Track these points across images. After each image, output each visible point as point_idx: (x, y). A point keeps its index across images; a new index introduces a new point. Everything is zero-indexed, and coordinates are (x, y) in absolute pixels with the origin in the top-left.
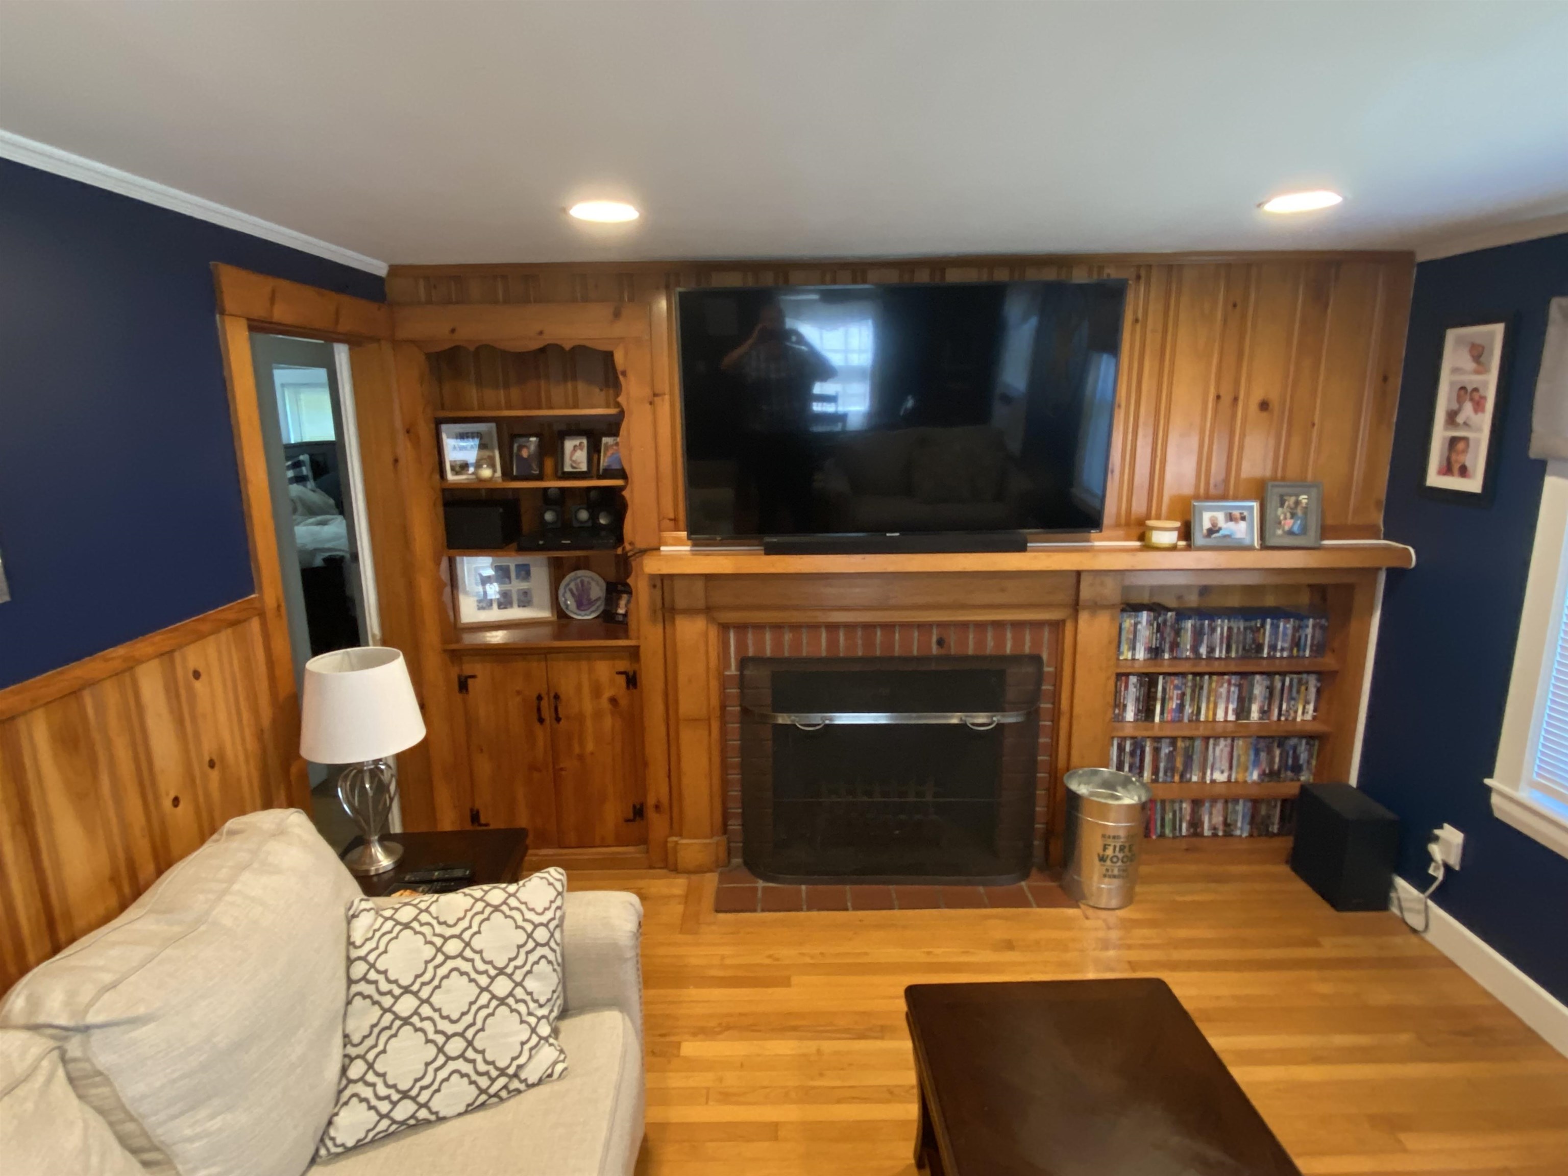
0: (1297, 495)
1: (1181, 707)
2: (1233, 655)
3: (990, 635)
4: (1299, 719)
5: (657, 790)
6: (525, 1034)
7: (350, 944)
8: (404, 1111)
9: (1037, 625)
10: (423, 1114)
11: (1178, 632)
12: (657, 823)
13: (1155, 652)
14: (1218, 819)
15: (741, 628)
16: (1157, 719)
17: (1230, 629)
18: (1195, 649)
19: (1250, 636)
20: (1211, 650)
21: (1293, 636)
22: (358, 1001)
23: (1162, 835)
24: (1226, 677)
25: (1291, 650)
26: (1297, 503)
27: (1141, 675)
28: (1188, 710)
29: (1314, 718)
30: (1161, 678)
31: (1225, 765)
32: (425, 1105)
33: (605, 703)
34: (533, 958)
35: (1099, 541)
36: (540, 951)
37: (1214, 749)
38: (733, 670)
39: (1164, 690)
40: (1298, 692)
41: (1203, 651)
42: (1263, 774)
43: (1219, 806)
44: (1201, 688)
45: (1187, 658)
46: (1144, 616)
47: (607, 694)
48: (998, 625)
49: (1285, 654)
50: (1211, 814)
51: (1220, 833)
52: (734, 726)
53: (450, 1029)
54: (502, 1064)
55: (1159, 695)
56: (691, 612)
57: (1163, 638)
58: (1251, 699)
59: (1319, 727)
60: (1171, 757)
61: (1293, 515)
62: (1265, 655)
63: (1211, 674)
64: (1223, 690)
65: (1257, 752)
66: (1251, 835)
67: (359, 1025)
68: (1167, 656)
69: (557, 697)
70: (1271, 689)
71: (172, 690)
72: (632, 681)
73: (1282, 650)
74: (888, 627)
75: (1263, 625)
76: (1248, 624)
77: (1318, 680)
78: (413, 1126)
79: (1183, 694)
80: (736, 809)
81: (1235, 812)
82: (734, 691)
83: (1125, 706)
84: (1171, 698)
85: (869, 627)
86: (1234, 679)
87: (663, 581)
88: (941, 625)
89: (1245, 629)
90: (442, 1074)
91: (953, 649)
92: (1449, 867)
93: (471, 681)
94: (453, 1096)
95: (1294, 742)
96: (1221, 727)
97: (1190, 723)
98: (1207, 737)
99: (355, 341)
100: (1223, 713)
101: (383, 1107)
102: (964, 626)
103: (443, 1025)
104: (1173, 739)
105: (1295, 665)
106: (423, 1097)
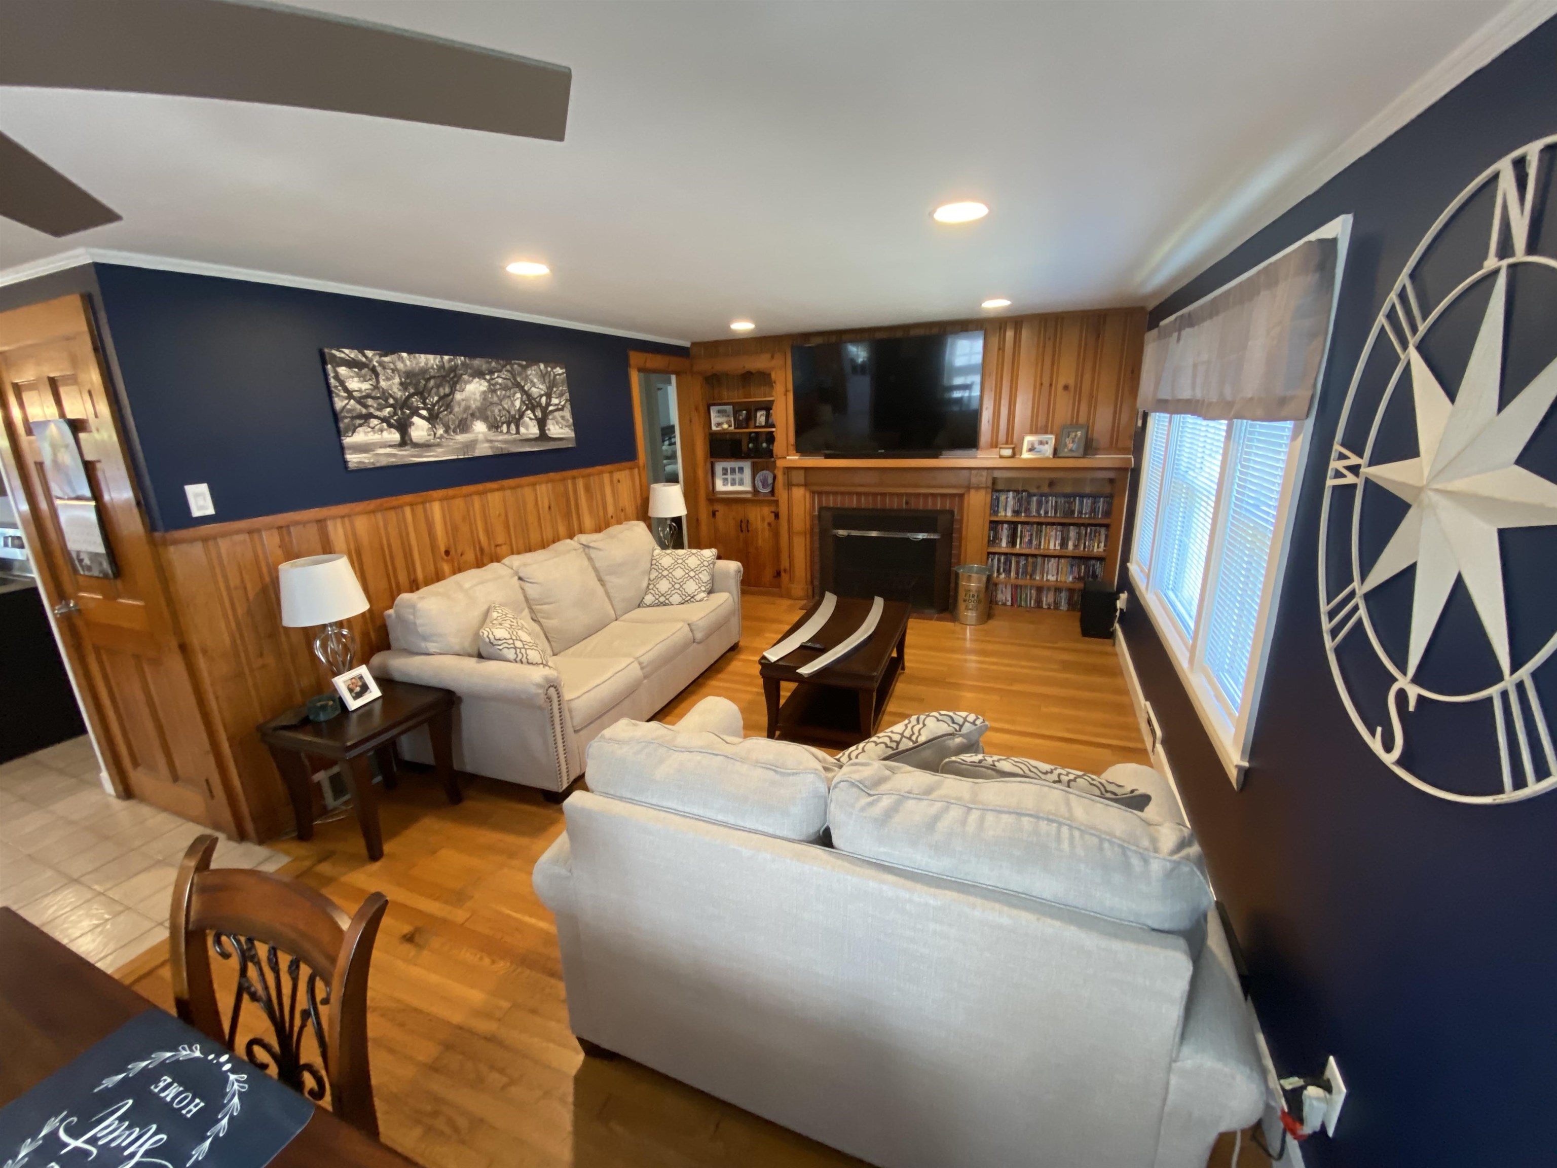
1: (1030, 541)
2: (1058, 515)
3: (930, 500)
4: (1095, 550)
5: (785, 563)
6: (697, 587)
7: (653, 556)
8: (662, 599)
9: (954, 495)
10: (667, 601)
11: (1029, 503)
12: (785, 577)
13: (1016, 512)
14: (1051, 600)
15: (820, 493)
16: (1018, 545)
17: (1056, 502)
18: (1038, 511)
19: (1067, 505)
20: (1046, 513)
21: (1091, 507)
22: (653, 570)
23: (1020, 606)
24: (1055, 527)
25: (1091, 514)
26: (1076, 436)
27: (1009, 523)
28: (1034, 542)
29: (1104, 550)
30: (1019, 526)
31: (1055, 572)
32: (668, 599)
33: (766, 524)
34: (702, 569)
35: (980, 454)
36: (704, 568)
37: (1048, 564)
38: (816, 513)
39: (1021, 532)
40: (1095, 536)
41: (1042, 512)
42: (1075, 578)
43: (1052, 593)
44: (1041, 531)
45: (1034, 516)
46: (1011, 494)
47: (768, 521)
48: (934, 495)
49: (1087, 516)
50: (1047, 597)
51: (1052, 607)
52: (816, 538)
53: (676, 581)
54: (689, 593)
55: (1019, 534)
56: (798, 485)
57: (1021, 505)
58: (1068, 539)
59: (1103, 554)
60: (1025, 566)
61: (1073, 442)
62: (1076, 516)
63: (1047, 524)
64: (1053, 533)
65: (1072, 566)
66: (1068, 610)
67: (652, 577)
68: (1023, 515)
69: (748, 521)
70: (1079, 534)
71: (612, 481)
72: (777, 516)
73: (1086, 514)
74: (883, 495)
75: (1074, 500)
76: (1066, 500)
77: (1106, 530)
78: (665, 605)
79: (1031, 535)
80: (817, 575)
81: (1061, 599)
82: (816, 522)
83: (1001, 539)
84: (1025, 536)
85: (875, 495)
86: (1059, 528)
87: (788, 470)
88: (907, 495)
89: (1065, 502)
90: (673, 592)
91: (913, 506)
92: (1121, 610)
93: (717, 513)
94: (676, 599)
95: (1093, 562)
96: (1052, 551)
97: (1036, 548)
98: (1044, 556)
99: (677, 374)
100: (1053, 544)
101: (657, 597)
102: (918, 495)
103: (674, 580)
104: (1027, 556)
105: (1092, 521)
106: (667, 597)
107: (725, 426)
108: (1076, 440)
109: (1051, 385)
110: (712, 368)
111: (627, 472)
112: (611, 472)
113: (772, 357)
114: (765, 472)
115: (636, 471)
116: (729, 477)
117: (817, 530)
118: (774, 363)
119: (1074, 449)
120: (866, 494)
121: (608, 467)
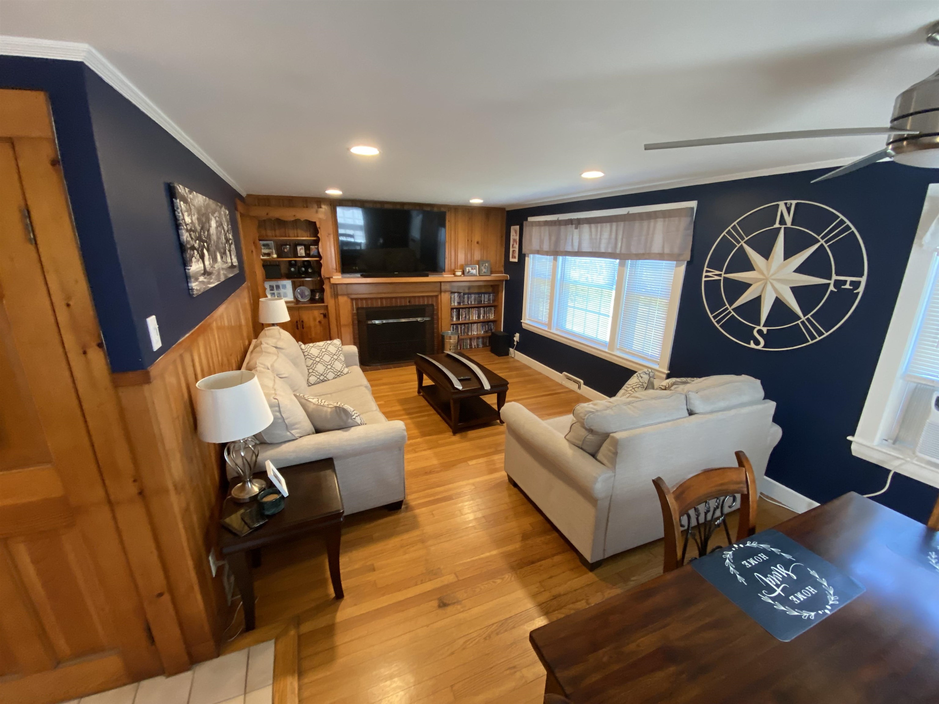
0: (485, 264)
1: (466, 317)
2: (476, 303)
3: (421, 299)
4: (491, 318)
6: (342, 365)
8: (322, 378)
9: (432, 296)
10: (325, 379)
11: (464, 298)
13: (459, 303)
14: (475, 344)
15: (356, 300)
16: (461, 320)
17: (475, 297)
18: (468, 302)
19: (479, 298)
20: (471, 302)
21: (488, 298)
23: (464, 349)
24: (475, 309)
26: (486, 265)
27: (456, 308)
29: (494, 317)
30: (461, 310)
31: (476, 331)
32: (326, 377)
35: (444, 275)
36: (339, 352)
37: (473, 326)
38: (355, 312)
39: (462, 312)
40: (490, 311)
42: (484, 332)
43: (476, 340)
44: (470, 311)
45: (466, 304)
46: (456, 294)
47: (318, 320)
48: (423, 297)
49: (487, 303)
50: (474, 342)
52: (356, 327)
53: (328, 364)
54: (339, 370)
55: (461, 314)
57: (460, 300)
58: (480, 314)
59: (495, 319)
60: (464, 329)
61: (485, 268)
62: (483, 303)
63: (472, 308)
64: (474, 312)
65: (483, 326)
66: (483, 347)
67: (309, 364)
68: (462, 304)
70: (484, 311)
73: (486, 301)
74: (397, 298)
75: (482, 295)
76: (479, 295)
77: (494, 308)
78: (323, 381)
79: (466, 314)
81: (479, 342)
83: (453, 316)
84: (463, 314)
85: (391, 298)
86: (477, 309)
87: (336, 286)
88: (410, 297)
90: (328, 372)
91: (413, 303)
92: (517, 342)
94: (331, 376)
95: (490, 323)
96: (475, 321)
97: (468, 320)
98: (472, 323)
101: (318, 377)
102: (414, 297)
103: (326, 363)
104: (464, 324)
105: (489, 305)
106: (325, 375)
107: (273, 256)
109: (472, 241)
113: (317, 212)
114: (302, 287)
116: (275, 291)
117: (356, 322)
118: (318, 215)
119: (486, 271)
120: (386, 298)
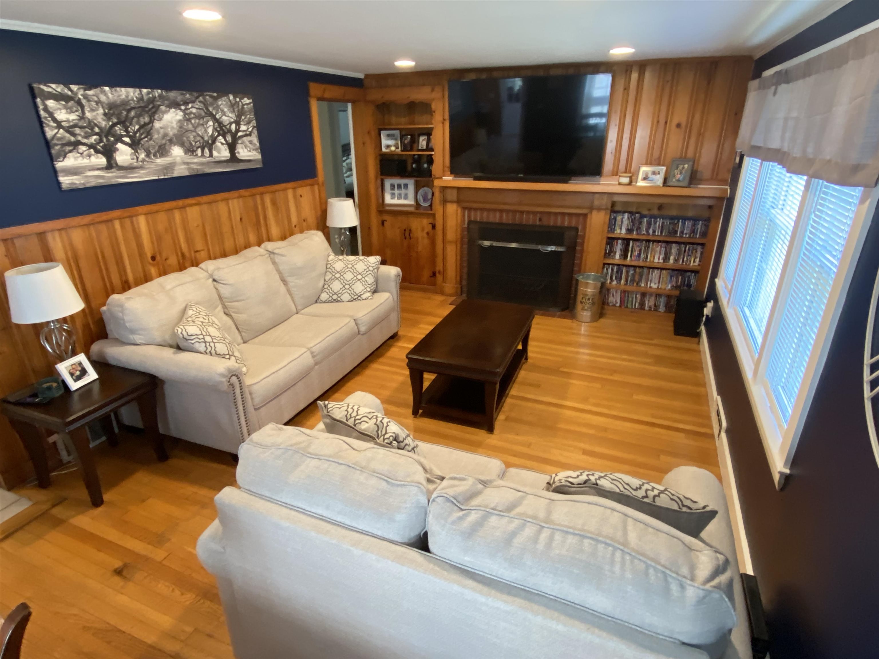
0: (684, 164)
1: (639, 255)
2: (664, 234)
3: (559, 218)
4: (691, 264)
5: (439, 267)
6: (363, 288)
7: (328, 261)
8: (335, 297)
9: (578, 215)
10: (339, 299)
11: (640, 223)
12: (439, 277)
13: (629, 231)
14: (652, 303)
15: (470, 209)
16: (629, 258)
17: (663, 223)
18: (647, 230)
19: (671, 226)
20: (654, 232)
21: (691, 228)
22: (328, 273)
23: (627, 307)
24: (660, 244)
25: (690, 234)
26: (683, 168)
27: (623, 239)
28: (642, 256)
29: (699, 265)
30: (631, 242)
31: (657, 281)
32: (340, 297)
33: (425, 234)
34: (368, 273)
35: (604, 181)
36: (370, 272)
37: (652, 274)
38: (466, 226)
39: (632, 247)
40: (692, 253)
41: (651, 231)
42: (672, 287)
43: (653, 298)
44: (648, 247)
45: (644, 234)
46: (626, 215)
47: (426, 231)
48: (563, 214)
49: (687, 236)
50: (649, 301)
51: (652, 309)
52: (465, 246)
54: (357, 293)
55: (630, 249)
56: (452, 202)
57: (633, 225)
58: (670, 254)
59: (699, 268)
60: (634, 275)
61: (681, 173)
62: (678, 235)
63: (654, 241)
64: (658, 249)
65: (671, 276)
66: (665, 312)
67: (327, 278)
68: (635, 233)
69: (410, 230)
70: (679, 250)
71: (295, 197)
72: (434, 227)
73: (686, 234)
74: (522, 212)
75: (678, 222)
76: (672, 221)
77: (702, 248)
78: (336, 301)
79: (640, 250)
80: (465, 277)
81: (660, 302)
82: (466, 233)
83: (616, 253)
84: (635, 251)
85: (515, 212)
86: (664, 245)
87: (444, 189)
88: (541, 213)
89: (670, 223)
90: (344, 292)
91: (545, 222)
92: (707, 316)
93: (385, 222)
94: (346, 297)
95: (688, 274)
96: (655, 264)
97: (643, 261)
98: (649, 268)
99: (353, 102)
100: (658, 259)
101: (331, 295)
102: (549, 213)
103: (345, 281)
104: (635, 267)
105: (692, 241)
106: (339, 295)
107: (393, 148)
108: (684, 172)
109: (666, 123)
110: (382, 97)
111: (308, 188)
112: (294, 188)
113: (433, 90)
114: (426, 188)
115: (316, 187)
116: (396, 192)
117: (466, 240)
118: (434, 95)
119: (681, 179)
120: (507, 211)
121: (291, 185)
